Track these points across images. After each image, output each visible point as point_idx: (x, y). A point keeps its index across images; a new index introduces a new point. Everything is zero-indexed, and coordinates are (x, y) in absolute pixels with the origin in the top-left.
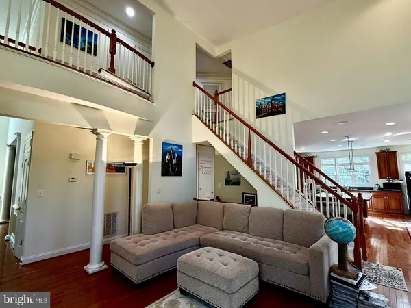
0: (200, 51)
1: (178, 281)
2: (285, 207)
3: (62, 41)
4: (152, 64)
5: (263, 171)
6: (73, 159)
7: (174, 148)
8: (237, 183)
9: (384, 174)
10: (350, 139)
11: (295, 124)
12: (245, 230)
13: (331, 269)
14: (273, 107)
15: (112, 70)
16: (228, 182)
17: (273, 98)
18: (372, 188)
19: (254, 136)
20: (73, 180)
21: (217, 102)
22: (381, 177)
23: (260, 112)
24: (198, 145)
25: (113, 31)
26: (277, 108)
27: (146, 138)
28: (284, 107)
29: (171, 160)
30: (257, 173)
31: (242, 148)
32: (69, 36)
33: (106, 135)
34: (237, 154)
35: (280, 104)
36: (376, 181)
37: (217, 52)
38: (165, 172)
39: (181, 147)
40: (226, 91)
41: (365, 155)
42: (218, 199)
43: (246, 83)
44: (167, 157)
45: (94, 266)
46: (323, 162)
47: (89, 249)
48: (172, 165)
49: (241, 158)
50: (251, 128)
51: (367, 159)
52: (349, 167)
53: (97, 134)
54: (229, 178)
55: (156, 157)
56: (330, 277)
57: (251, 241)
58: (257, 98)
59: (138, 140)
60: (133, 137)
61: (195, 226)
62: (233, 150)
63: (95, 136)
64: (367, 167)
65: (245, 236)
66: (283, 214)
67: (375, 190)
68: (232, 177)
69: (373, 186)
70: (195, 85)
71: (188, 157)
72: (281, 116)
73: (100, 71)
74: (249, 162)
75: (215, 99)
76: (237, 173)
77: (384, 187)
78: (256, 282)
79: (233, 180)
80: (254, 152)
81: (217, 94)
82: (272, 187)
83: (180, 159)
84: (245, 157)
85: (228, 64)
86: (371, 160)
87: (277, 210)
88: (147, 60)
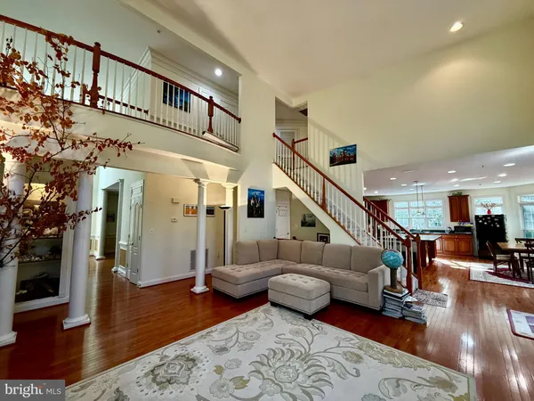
0: (278, 103)
1: (269, 297)
2: (353, 244)
3: (165, 102)
4: (239, 120)
5: (335, 214)
6: (174, 202)
7: (257, 193)
8: (312, 224)
9: (455, 217)
10: (419, 184)
11: (365, 173)
12: (320, 263)
13: (385, 288)
14: (345, 157)
15: (210, 130)
16: (304, 224)
17: (345, 148)
18: (444, 231)
19: (328, 184)
20: (174, 221)
21: (294, 152)
22: (452, 220)
23: (334, 161)
24: (277, 190)
25: (211, 97)
26: (349, 157)
27: (235, 185)
28: (355, 157)
29: (255, 204)
30: (330, 215)
31: (318, 193)
32: (171, 100)
33: (206, 184)
34: (313, 199)
35: (352, 154)
36: (448, 224)
37: (295, 103)
38: (250, 215)
39: (263, 192)
40: (303, 140)
41: (439, 199)
42: (294, 238)
43: (326, 137)
44: (252, 201)
45: (199, 288)
46: (397, 205)
47: (194, 277)
48: (256, 208)
49: (317, 203)
50: (325, 177)
51: (440, 203)
52: (422, 210)
53: (199, 183)
54: (305, 219)
55: (243, 201)
56: (384, 293)
57: (325, 270)
58: (331, 148)
59: (229, 187)
60: (225, 184)
61: (277, 261)
62: (310, 196)
63: (197, 185)
64: (440, 211)
65: (320, 267)
66: (351, 249)
67: (447, 233)
68: (308, 219)
69: (445, 229)
70: (274, 135)
71: (269, 201)
72: (352, 165)
73: (204, 133)
74: (323, 206)
75: (292, 148)
76: (312, 215)
77: (455, 230)
78: (328, 296)
79: (309, 222)
80: (327, 197)
81: (294, 143)
82: (343, 228)
83: (262, 203)
84: (320, 202)
85: (305, 112)
86: (444, 203)
87: (346, 246)
88: (233, 116)
